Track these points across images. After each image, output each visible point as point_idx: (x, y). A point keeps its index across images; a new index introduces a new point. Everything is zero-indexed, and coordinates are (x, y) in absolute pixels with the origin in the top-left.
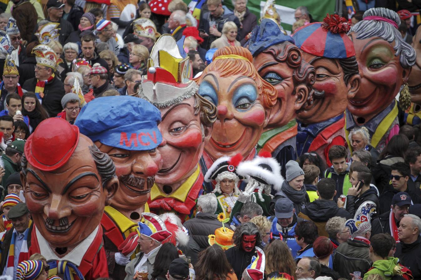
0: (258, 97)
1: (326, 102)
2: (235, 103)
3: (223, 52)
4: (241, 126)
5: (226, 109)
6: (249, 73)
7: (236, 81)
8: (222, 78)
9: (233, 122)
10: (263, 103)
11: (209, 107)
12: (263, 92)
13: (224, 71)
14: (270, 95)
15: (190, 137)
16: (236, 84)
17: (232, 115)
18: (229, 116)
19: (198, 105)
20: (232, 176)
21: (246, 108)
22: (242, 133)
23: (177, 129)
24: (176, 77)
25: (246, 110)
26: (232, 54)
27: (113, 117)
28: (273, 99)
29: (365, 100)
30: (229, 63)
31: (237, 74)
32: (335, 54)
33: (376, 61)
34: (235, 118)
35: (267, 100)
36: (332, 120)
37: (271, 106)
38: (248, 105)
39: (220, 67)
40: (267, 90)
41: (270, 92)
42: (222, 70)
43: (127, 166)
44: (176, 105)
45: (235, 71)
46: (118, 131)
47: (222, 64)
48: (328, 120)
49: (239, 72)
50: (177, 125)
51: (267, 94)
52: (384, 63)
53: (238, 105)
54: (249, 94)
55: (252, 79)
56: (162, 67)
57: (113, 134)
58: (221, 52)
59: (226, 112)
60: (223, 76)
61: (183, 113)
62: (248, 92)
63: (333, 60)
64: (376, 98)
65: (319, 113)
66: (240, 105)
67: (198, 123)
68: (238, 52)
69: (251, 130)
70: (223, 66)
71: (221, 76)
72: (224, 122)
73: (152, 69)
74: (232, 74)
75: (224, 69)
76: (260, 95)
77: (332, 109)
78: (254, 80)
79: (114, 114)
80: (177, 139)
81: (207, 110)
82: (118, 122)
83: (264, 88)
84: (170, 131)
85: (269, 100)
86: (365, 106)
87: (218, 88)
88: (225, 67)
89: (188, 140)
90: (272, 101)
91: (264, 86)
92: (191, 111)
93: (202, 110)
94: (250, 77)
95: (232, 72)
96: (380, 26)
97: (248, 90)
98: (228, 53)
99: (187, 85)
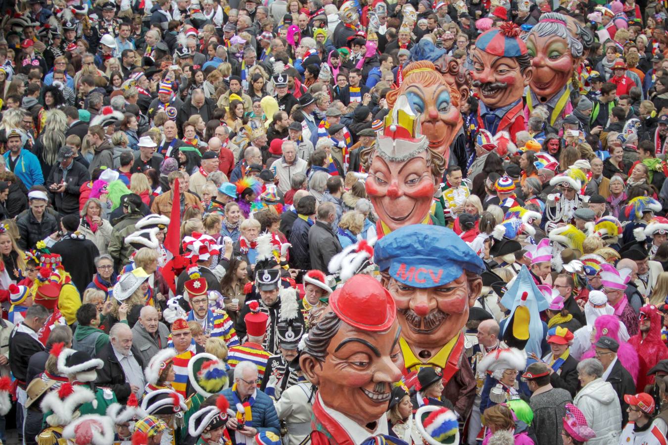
1: (508, 91)
2: (438, 107)
3: (415, 66)
7: (437, 89)
9: (441, 123)
11: (438, 159)
15: (424, 188)
16: (438, 92)
19: (429, 157)
21: (446, 110)
23: (412, 181)
24: (411, 133)
25: (446, 112)
27: (395, 246)
29: (547, 84)
32: (513, 53)
33: (555, 53)
34: (441, 120)
36: (514, 104)
38: (447, 108)
43: (404, 299)
44: (412, 159)
46: (399, 262)
48: (510, 104)
50: (412, 177)
52: (561, 54)
53: (440, 109)
54: (447, 99)
56: (400, 125)
57: (395, 263)
61: (418, 166)
63: (511, 58)
64: (556, 82)
65: (503, 99)
66: (442, 109)
67: (430, 173)
73: (393, 127)
77: (513, 96)
79: (397, 243)
80: (411, 190)
81: (438, 162)
82: (398, 252)
84: (406, 183)
86: (547, 88)
87: (424, 96)
89: (422, 189)
92: (424, 163)
93: (433, 162)
94: (444, 85)
96: (555, 26)
98: (419, 66)
99: (420, 140)
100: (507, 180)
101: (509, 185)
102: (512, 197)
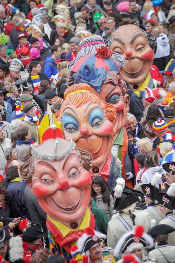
0: (104, 115)
2: (91, 124)
3: (71, 90)
4: (99, 138)
5: (87, 129)
6: (94, 100)
7: (87, 108)
8: (77, 108)
9: (94, 137)
10: (108, 119)
12: (107, 111)
13: (77, 103)
14: (111, 111)
16: (88, 110)
17: (92, 133)
18: (90, 134)
19: (79, 154)
20: (140, 245)
21: (99, 125)
22: (101, 143)
25: (99, 126)
26: (78, 90)
28: (114, 114)
30: (78, 97)
31: (86, 103)
34: (94, 134)
35: (111, 116)
37: (114, 119)
38: (100, 122)
39: (73, 101)
40: (108, 109)
41: (111, 109)
42: (75, 103)
44: (69, 156)
45: (84, 101)
47: (74, 99)
49: (88, 101)
50: (72, 171)
51: (109, 112)
53: (93, 124)
54: (98, 115)
55: (97, 103)
58: (70, 90)
59: (87, 132)
60: (78, 107)
62: (98, 113)
66: (95, 124)
67: (83, 168)
68: (81, 87)
69: (106, 139)
70: (75, 100)
71: (76, 107)
72: (88, 138)
74: (83, 104)
75: (77, 102)
76: (105, 113)
78: (99, 104)
81: (86, 157)
83: (106, 107)
84: (69, 177)
85: (112, 115)
87: (76, 116)
88: (77, 100)
90: (114, 115)
91: (106, 106)
92: (77, 159)
93: (83, 158)
94: (96, 102)
95: (83, 103)
97: (97, 112)
98: (74, 90)
99: (70, 140)
100: (161, 121)
101: (164, 124)
102: (169, 132)
